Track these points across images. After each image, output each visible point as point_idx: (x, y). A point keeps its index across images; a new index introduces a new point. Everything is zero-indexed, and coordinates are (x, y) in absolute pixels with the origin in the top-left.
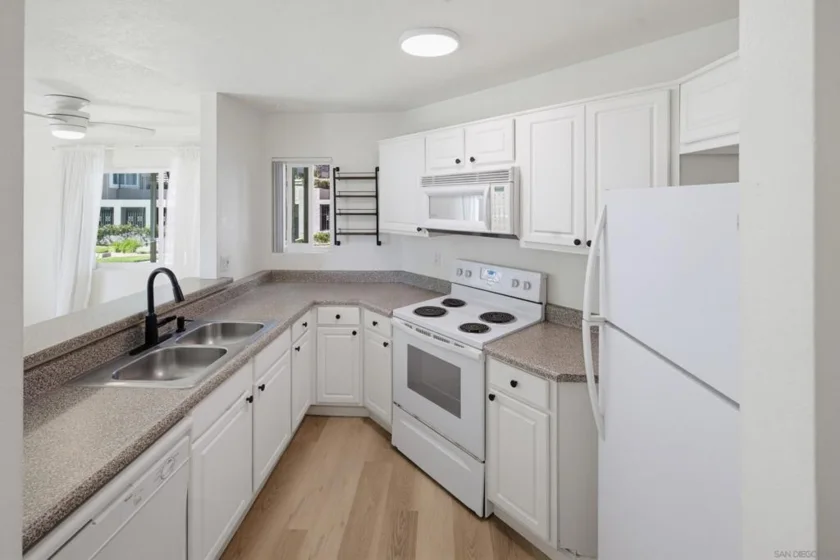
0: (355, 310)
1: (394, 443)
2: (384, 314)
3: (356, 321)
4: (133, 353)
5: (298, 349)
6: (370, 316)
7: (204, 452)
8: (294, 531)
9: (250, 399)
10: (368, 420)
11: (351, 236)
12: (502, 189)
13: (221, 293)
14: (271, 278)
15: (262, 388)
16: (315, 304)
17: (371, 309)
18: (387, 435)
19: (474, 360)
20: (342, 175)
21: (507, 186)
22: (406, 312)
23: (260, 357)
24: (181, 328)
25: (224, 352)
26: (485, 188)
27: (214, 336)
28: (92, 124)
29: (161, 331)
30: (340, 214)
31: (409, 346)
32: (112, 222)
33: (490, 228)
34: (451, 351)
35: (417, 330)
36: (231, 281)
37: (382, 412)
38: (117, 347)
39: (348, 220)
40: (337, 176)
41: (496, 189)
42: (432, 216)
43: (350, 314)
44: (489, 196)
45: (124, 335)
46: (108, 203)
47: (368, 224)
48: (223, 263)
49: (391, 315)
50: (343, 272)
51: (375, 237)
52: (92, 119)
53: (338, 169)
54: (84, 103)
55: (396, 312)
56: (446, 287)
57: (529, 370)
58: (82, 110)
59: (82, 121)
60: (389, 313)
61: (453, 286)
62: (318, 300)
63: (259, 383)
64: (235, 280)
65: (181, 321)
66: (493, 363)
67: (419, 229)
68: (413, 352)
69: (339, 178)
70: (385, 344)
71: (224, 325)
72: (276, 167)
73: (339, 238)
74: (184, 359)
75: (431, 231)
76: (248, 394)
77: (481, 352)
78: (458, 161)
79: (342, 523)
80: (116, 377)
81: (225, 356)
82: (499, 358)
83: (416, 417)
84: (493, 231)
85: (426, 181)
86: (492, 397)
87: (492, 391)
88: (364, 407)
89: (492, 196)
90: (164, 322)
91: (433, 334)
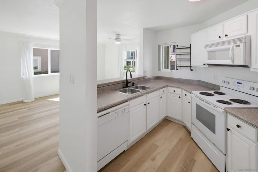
0: (180, 90)
1: (192, 136)
2: (189, 92)
3: (180, 93)
4: (123, 88)
5: (161, 97)
6: (185, 93)
7: (133, 112)
8: (155, 145)
9: (145, 105)
10: (185, 127)
11: (182, 67)
12: (239, 46)
13: (143, 79)
14: (158, 78)
15: (149, 103)
16: (167, 86)
17: (185, 90)
18: (189, 133)
19: (221, 113)
20: (179, 48)
21: (242, 45)
22: (197, 93)
23: (148, 95)
24: (133, 85)
25: (140, 91)
26: (231, 46)
27: (140, 88)
28: (121, 40)
29: (129, 85)
30: (178, 60)
31: (197, 104)
32: (130, 65)
33: (233, 62)
34: (211, 108)
35: (200, 99)
36: (146, 77)
37: (189, 125)
38: (121, 86)
39: (180, 62)
40: (177, 48)
41: (237, 46)
42: (209, 59)
43: (178, 91)
44: (233, 49)
45: (122, 84)
46: (128, 60)
47: (187, 63)
48: (145, 72)
49: (191, 93)
50: (179, 79)
51: (190, 68)
52: (121, 39)
53: (177, 46)
54: (120, 36)
55: (193, 92)
56: (218, 87)
57: (246, 122)
58: (120, 37)
59: (120, 40)
60: (190, 92)
61: (221, 87)
62: (168, 85)
63: (148, 102)
64: (147, 77)
65: (133, 83)
66: (229, 116)
67: (204, 64)
68: (198, 107)
69: (178, 49)
70: (189, 102)
71: (142, 86)
72: (159, 47)
73: (177, 68)
74: (132, 91)
75: (209, 65)
76: (145, 103)
77: (224, 111)
78: (220, 37)
79: (169, 150)
80: (120, 91)
81: (140, 92)
82: (232, 114)
83: (199, 130)
84: (235, 64)
85: (206, 46)
86: (228, 130)
87: (229, 127)
88: (183, 122)
89: (234, 49)
90: (129, 83)
91: (205, 101)
